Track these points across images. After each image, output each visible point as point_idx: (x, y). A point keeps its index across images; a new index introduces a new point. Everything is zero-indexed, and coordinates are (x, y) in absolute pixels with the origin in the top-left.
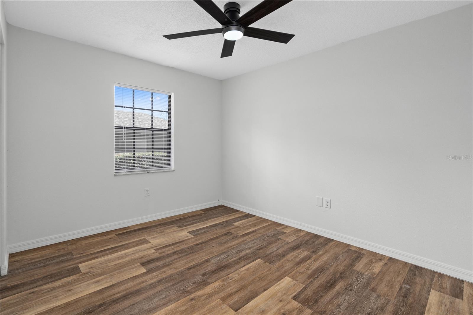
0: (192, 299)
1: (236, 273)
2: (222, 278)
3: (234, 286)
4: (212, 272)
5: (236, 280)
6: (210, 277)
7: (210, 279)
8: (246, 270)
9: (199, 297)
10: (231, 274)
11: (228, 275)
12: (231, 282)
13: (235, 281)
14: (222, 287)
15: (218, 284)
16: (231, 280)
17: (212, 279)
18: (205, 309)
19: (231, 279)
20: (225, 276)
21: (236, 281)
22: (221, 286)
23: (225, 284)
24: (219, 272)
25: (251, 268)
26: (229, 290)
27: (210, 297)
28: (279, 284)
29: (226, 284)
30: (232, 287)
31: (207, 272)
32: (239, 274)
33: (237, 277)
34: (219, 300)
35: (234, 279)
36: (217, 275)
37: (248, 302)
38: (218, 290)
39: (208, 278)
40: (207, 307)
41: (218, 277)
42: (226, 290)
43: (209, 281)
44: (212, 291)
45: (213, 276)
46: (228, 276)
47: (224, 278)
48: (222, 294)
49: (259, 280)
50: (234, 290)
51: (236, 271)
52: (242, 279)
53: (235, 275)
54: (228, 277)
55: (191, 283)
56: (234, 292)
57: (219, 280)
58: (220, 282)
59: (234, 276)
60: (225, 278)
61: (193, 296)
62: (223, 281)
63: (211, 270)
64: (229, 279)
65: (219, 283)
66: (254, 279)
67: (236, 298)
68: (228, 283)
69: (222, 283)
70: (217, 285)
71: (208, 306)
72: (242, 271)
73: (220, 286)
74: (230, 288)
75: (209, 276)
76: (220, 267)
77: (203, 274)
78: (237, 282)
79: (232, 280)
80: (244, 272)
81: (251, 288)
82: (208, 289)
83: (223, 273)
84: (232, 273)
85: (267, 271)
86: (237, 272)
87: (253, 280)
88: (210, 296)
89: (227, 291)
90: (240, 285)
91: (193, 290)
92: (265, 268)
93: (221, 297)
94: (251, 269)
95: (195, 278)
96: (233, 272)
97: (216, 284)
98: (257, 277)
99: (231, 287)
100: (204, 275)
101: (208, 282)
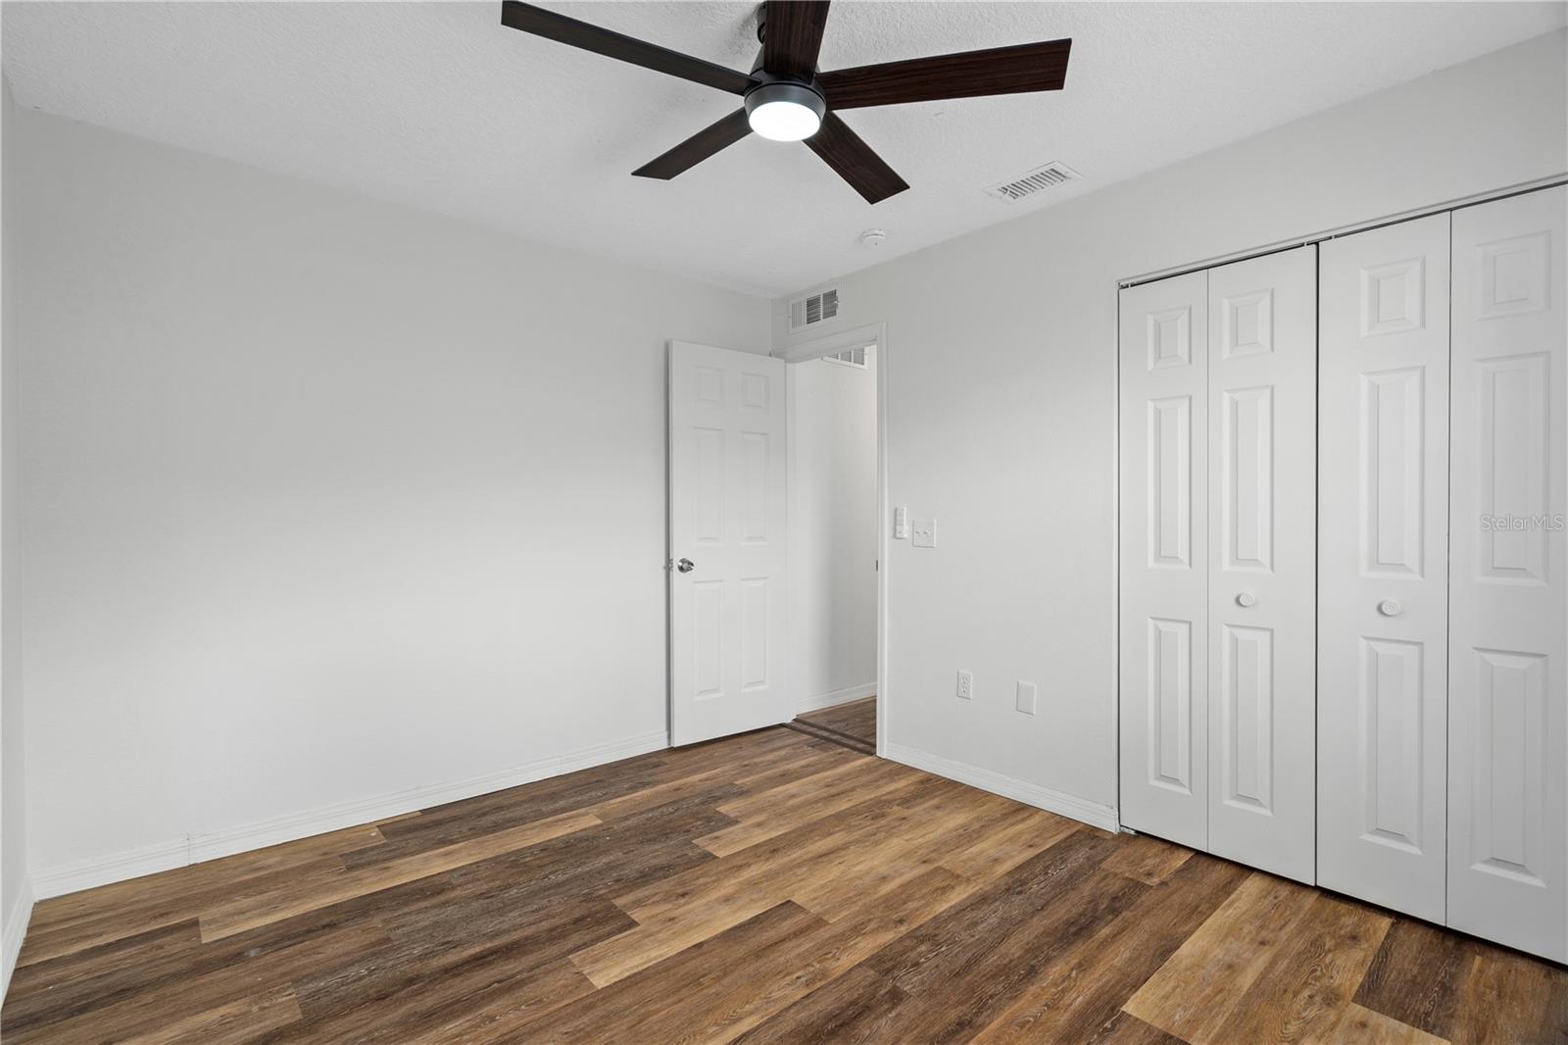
0: (901, 921)
1: (777, 1006)
2: (830, 984)
3: (788, 957)
4: (867, 1008)
5: (781, 975)
6: (873, 987)
7: (869, 980)
8: (739, 1019)
9: (884, 927)
10: (798, 997)
11: (807, 997)
12: (799, 970)
13: (785, 972)
14: (827, 954)
15: (839, 963)
16: (799, 974)
17: (864, 979)
18: (860, 903)
19: (798, 978)
20: (818, 989)
21: (783, 972)
22: (830, 955)
23: (819, 963)
24: (843, 1010)
25: (714, 1029)
26: (806, 944)
27: (856, 927)
28: (645, 963)
29: (815, 964)
30: (797, 951)
31: (890, 1010)
32: (769, 1001)
33: (775, 987)
34: (831, 922)
35: (788, 979)
36: (847, 997)
37: (757, 917)
38: (837, 945)
39: (875, 984)
40: (858, 908)
41: (845, 986)
42: (814, 946)
43: (872, 972)
44: (852, 943)
45: (861, 991)
46: (809, 991)
47: (823, 983)
48: (823, 934)
49: (704, 976)
50: (790, 944)
51: (778, 1016)
52: (758, 981)
53: (780, 994)
54: (807, 985)
55: (925, 965)
56: (790, 940)
57: (838, 974)
58: (833, 969)
59: (787, 991)
60: (819, 985)
61: (903, 929)
62: (824, 974)
63: (876, 1018)
64: (804, 979)
65: (835, 964)
66: (718, 979)
67: (787, 926)
68: (808, 965)
69: (826, 964)
70: (842, 958)
71: (855, 908)
72: (752, 1013)
73: (833, 957)
74: (802, 949)
75: (876, 991)
76: (842, 1032)
77: (901, 999)
78: (779, 970)
79: (794, 976)
80: (748, 1007)
81: (740, 950)
82: (865, 947)
83: (827, 1004)
84: (794, 1004)
85: (657, 1011)
86: (774, 1010)
87: (725, 975)
88: (857, 930)
89: (811, 942)
90: (771, 959)
91: (907, 943)
92: (656, 1028)
93: (827, 928)
94: (716, 1024)
95: (923, 982)
96: (790, 1007)
97: (846, 961)
98: (705, 988)
99: (799, 955)
100: (896, 997)
101: (872, 967)
